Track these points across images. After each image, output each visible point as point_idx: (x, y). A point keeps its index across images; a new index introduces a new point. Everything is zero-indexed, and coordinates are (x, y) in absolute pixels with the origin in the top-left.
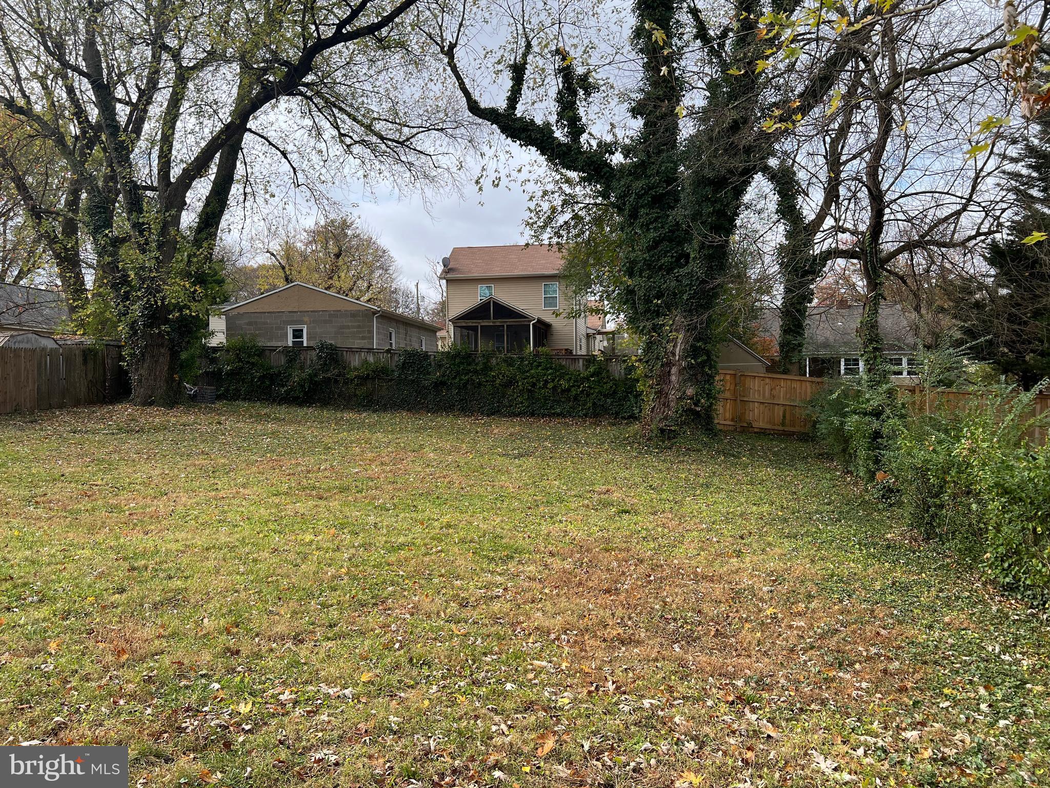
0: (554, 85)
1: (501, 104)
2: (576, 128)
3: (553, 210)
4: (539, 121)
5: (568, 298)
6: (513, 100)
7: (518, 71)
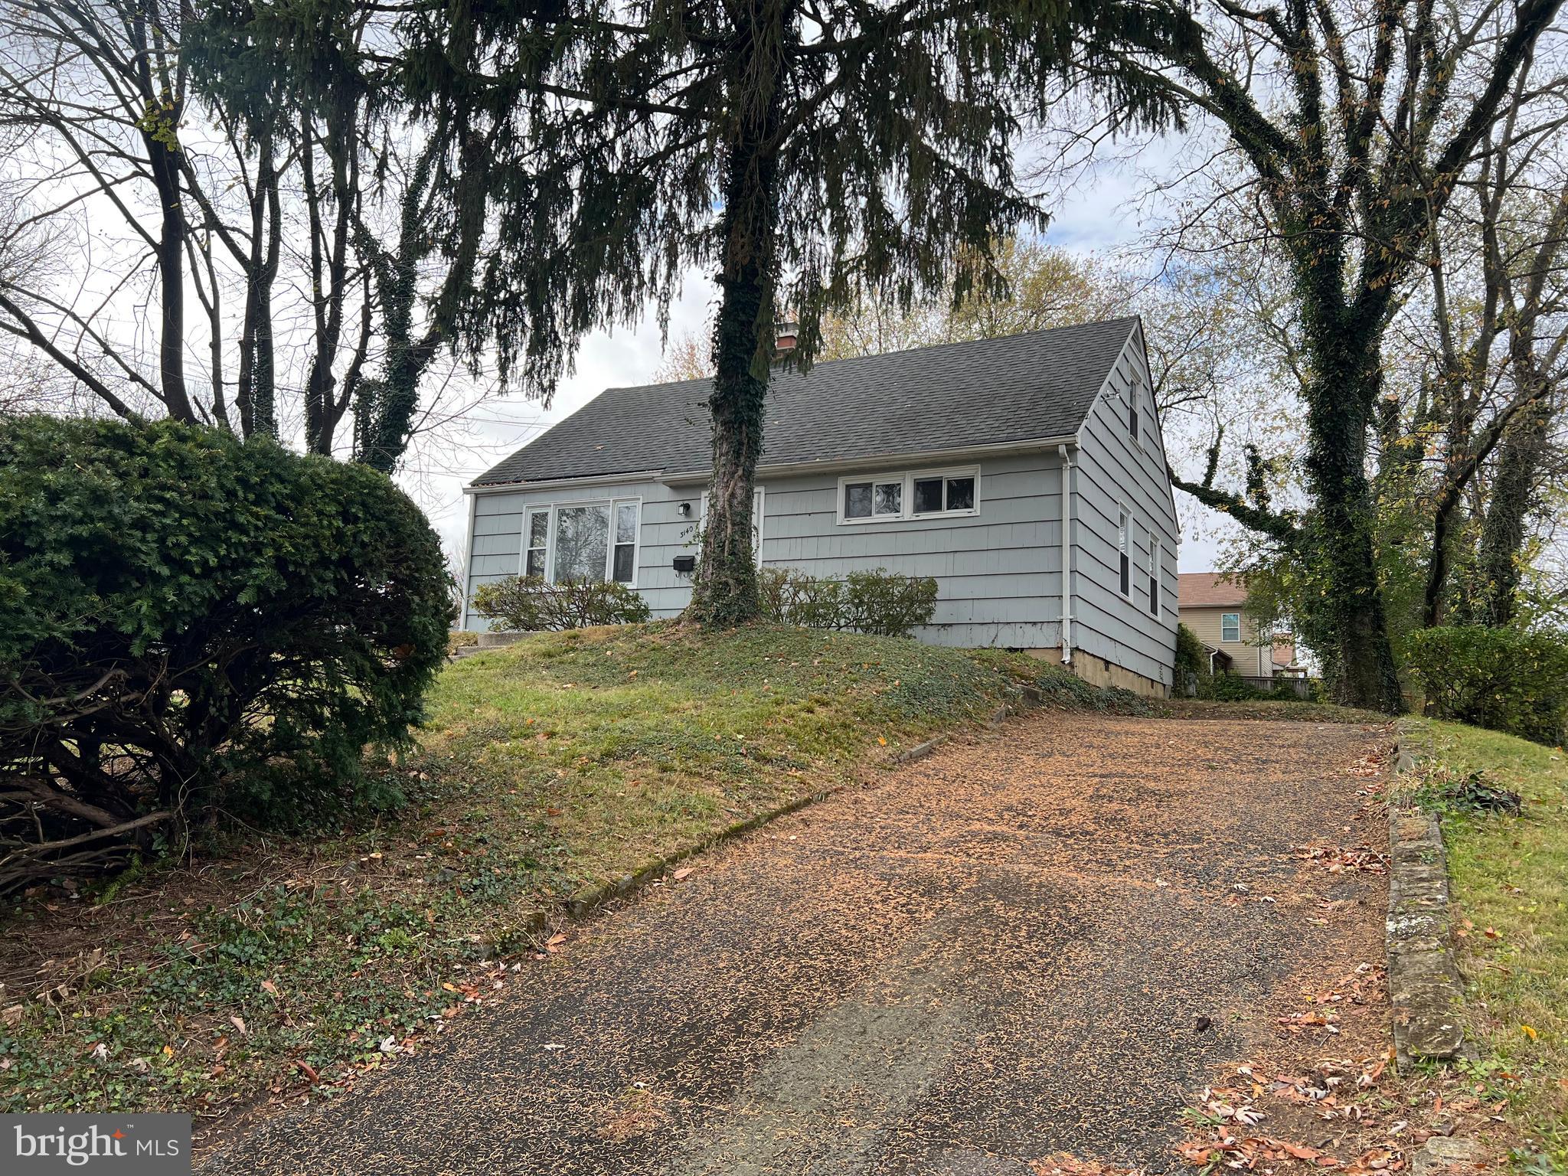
0: (1245, 467)
1: (1199, 480)
2: (1262, 498)
3: (1241, 554)
4: (1231, 494)
5: (1252, 630)
6: (1209, 477)
7: (1213, 454)
